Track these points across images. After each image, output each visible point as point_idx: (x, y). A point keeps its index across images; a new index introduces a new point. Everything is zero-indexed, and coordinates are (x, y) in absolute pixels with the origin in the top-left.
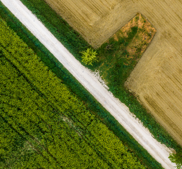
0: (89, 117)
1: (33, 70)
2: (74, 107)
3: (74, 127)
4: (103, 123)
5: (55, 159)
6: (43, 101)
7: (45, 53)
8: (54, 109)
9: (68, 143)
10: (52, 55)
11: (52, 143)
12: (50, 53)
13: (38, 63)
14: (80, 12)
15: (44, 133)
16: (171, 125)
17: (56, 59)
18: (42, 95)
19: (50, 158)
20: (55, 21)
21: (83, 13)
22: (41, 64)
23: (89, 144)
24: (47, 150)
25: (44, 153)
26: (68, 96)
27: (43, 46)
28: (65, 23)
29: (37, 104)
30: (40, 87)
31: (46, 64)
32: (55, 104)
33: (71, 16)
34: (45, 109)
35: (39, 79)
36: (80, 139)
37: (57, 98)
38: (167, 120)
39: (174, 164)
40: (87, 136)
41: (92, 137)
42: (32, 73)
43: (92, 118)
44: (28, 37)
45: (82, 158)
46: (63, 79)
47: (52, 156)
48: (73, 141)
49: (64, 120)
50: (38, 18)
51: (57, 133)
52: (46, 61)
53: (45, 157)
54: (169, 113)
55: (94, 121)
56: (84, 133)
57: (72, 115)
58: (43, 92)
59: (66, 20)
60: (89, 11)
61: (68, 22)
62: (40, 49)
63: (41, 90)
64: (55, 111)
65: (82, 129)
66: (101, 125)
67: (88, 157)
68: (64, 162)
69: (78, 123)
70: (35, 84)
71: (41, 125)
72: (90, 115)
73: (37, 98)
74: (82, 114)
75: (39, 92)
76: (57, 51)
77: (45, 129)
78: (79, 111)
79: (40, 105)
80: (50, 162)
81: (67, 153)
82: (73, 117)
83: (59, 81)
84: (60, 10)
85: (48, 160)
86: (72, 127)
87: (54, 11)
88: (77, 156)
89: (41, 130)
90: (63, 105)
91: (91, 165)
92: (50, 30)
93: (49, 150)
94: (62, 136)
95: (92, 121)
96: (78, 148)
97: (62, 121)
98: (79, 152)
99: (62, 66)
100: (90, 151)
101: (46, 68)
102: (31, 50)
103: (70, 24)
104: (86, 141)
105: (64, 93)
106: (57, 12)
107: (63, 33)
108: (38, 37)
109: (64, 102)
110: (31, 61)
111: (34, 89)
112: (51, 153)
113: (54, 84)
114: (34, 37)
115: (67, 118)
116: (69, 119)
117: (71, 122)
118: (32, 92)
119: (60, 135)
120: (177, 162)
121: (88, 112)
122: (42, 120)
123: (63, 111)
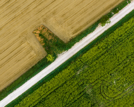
0: (79, 61)
1: (53, 85)
2: (73, 68)
3: (82, 69)
4: (82, 55)
5: (96, 80)
6: (68, 82)
7: (46, 78)
8: (73, 78)
9: (89, 73)
10: (47, 75)
11: (89, 80)
12: (46, 76)
13: (50, 82)
14: (29, 60)
15: (83, 84)
16: (87, 23)
17: (49, 74)
18: (66, 82)
19: (96, 82)
20: (31, 72)
21: (29, 58)
22: (51, 81)
23: (91, 63)
24: (91, 83)
25: (93, 84)
26: (67, 70)
27: (42, 79)
28: (33, 67)
29: (70, 85)
30: (62, 83)
31: (51, 78)
32: (71, 77)
33: (30, 64)
34: (72, 82)
35: (58, 83)
36: (89, 67)
37: (68, 75)
38: (85, 25)
39: (106, 24)
40: (87, 63)
41: (88, 62)
42: (54, 86)
43: (79, 60)
44: (37, 85)
45: (97, 67)
46: (59, 72)
47: (95, 81)
48: (89, 70)
49: (79, 73)
50: (29, 79)
51: (84, 78)
52: (50, 79)
53: (95, 85)
54: (82, 24)
55: (81, 59)
56: (86, 65)
57: (76, 69)
58: (64, 81)
59: (32, 66)
60: (29, 55)
61: (33, 65)
62: (44, 81)
63: (63, 82)
64: (74, 77)
65: (84, 65)
66: (83, 56)
67: (98, 64)
68: (98, 76)
69: (81, 67)
70: (60, 85)
71: (80, 85)
72: (78, 61)
73: (67, 85)
74: (77, 64)
75: (64, 84)
76: (46, 72)
77: (82, 83)
78: (75, 66)
79: (70, 84)
80: (98, 83)
81: (94, 74)
82: (78, 69)
83: (60, 74)
84: (26, 69)
85: (96, 83)
86: (83, 70)
87: (27, 72)
88: (96, 69)
89: (82, 85)
90: (71, 73)
91: (101, 64)
92: (35, 74)
93: (92, 82)
94: (86, 75)
95: (81, 60)
96: (93, 68)
97: (79, 74)
98: (95, 68)
99: (53, 71)
100: (95, 63)
101: (53, 79)
102: (44, 85)
103: (34, 65)
104: (90, 64)
105: (66, 72)
106: (27, 70)
107: (38, 69)
108: (38, 81)
109: (70, 72)
110: (49, 85)
111: (62, 86)
112: (93, 81)
113: (61, 76)
114: (38, 82)
115: (78, 72)
116: (78, 71)
117: (80, 70)
118: (64, 87)
119: (85, 76)
120: (105, 23)
121: (77, 62)
122: (77, 84)
123: (74, 74)
